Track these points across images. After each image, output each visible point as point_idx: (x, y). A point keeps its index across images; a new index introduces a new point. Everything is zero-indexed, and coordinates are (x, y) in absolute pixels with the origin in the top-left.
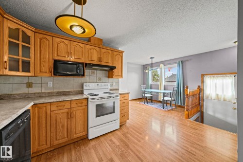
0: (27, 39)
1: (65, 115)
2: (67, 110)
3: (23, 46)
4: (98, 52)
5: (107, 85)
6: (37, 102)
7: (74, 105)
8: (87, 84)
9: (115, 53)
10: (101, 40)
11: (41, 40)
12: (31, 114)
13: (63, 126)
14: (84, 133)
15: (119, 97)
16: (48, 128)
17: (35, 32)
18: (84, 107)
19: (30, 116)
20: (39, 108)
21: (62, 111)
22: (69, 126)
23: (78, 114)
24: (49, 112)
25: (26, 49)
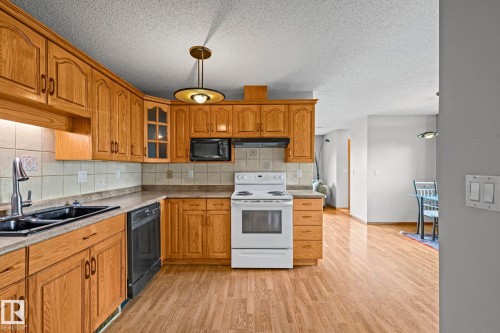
0: (163, 117)
1: (200, 219)
2: (202, 213)
3: (160, 126)
4: (255, 113)
5: (280, 177)
6: (170, 196)
7: (210, 206)
8: (241, 174)
9: (294, 108)
10: (264, 88)
11: (177, 112)
12: (162, 208)
13: (197, 234)
14: (224, 255)
15: (291, 203)
16: (181, 232)
17: (171, 105)
18: (225, 212)
19: (159, 210)
20: (172, 204)
21: (196, 212)
22: (204, 236)
23: (217, 222)
24: (181, 211)
25: (163, 130)
